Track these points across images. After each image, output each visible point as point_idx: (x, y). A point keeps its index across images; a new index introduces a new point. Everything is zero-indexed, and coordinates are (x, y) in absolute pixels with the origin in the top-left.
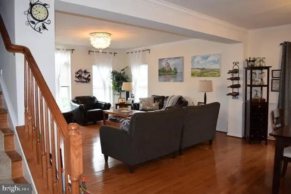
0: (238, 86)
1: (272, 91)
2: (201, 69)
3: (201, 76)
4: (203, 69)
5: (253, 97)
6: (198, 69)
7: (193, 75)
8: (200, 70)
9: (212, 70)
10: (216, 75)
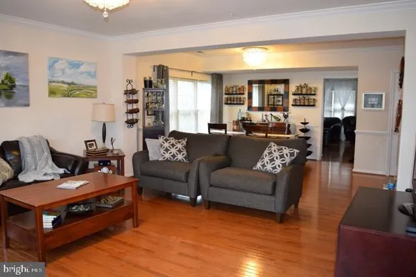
0: (137, 111)
1: (148, 115)
2: (69, 84)
3: (68, 96)
4: (73, 83)
5: (146, 125)
6: (63, 82)
7: (52, 93)
8: (66, 86)
9: (88, 87)
10: (93, 96)
